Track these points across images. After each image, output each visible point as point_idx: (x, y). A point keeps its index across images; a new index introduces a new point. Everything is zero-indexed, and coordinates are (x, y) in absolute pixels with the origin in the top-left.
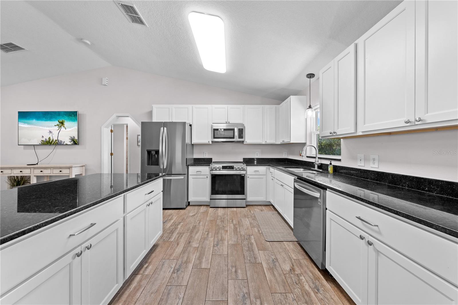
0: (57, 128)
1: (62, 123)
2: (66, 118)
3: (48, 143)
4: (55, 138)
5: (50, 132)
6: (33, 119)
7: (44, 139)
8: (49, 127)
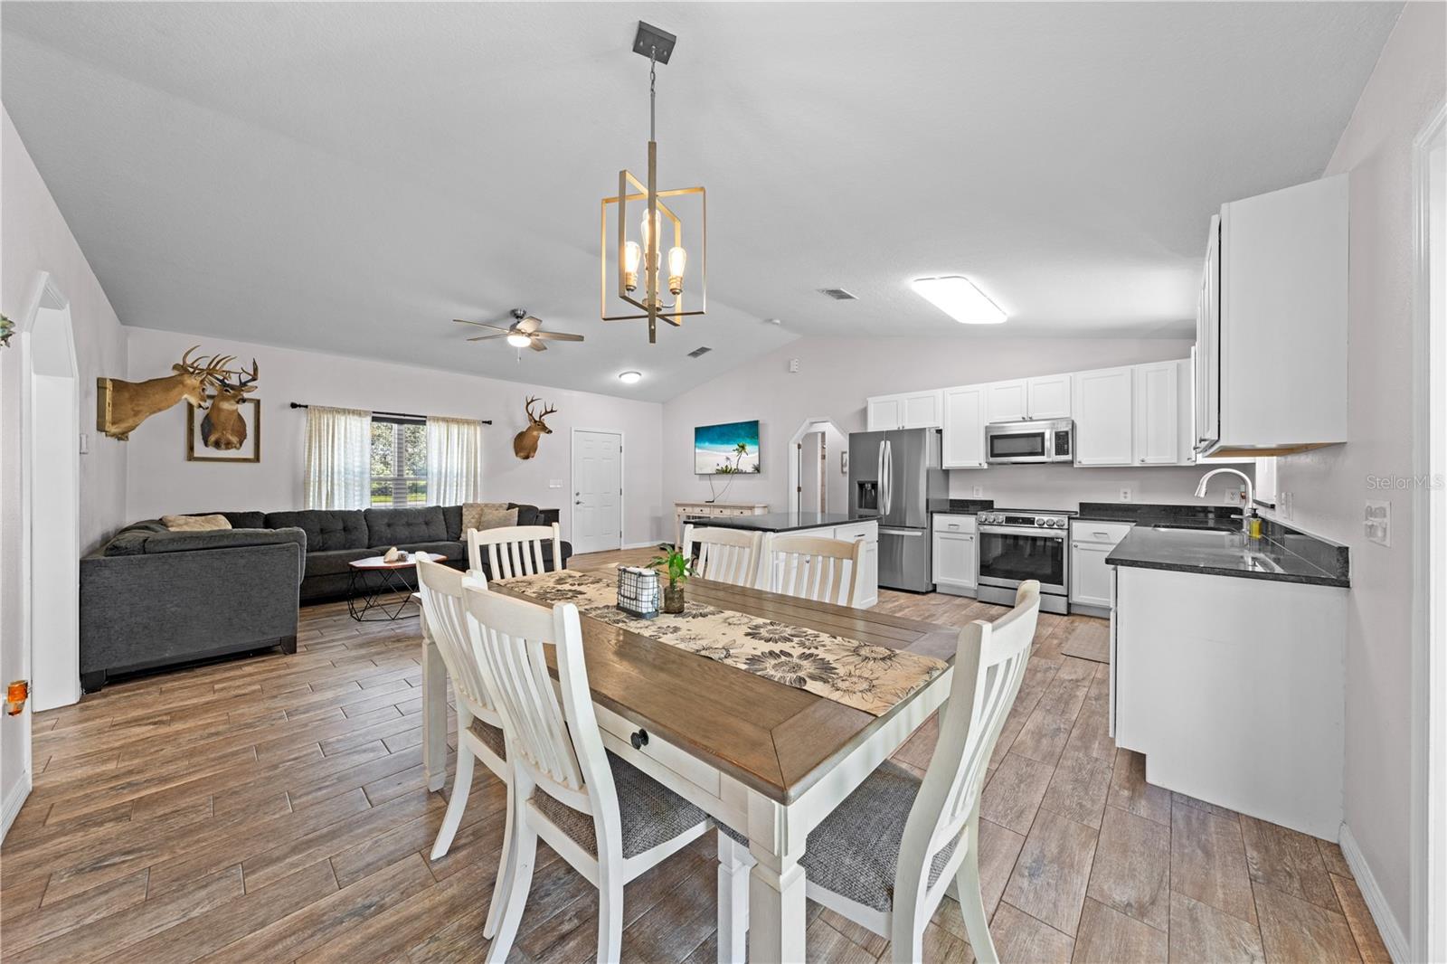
0: (736, 453)
1: (743, 447)
2: (748, 440)
3: (725, 472)
4: (734, 467)
5: (728, 459)
6: (704, 442)
7: (719, 468)
8: (725, 452)
